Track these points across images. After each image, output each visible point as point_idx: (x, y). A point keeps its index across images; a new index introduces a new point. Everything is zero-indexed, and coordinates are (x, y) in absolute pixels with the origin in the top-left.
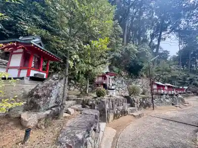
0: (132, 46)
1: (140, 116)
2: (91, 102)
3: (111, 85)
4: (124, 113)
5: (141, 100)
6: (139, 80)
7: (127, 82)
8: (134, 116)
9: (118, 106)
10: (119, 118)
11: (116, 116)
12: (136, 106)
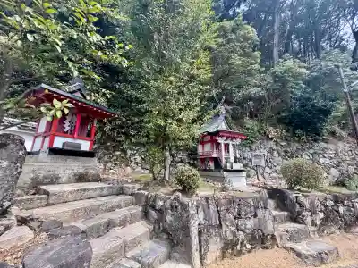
0: (289, 63)
1: (321, 257)
2: (161, 203)
3: (232, 159)
4: (261, 239)
5: (330, 203)
6: (323, 145)
7: (286, 152)
8: (299, 255)
9: (238, 217)
10: (240, 253)
11: (231, 248)
12: (309, 220)
